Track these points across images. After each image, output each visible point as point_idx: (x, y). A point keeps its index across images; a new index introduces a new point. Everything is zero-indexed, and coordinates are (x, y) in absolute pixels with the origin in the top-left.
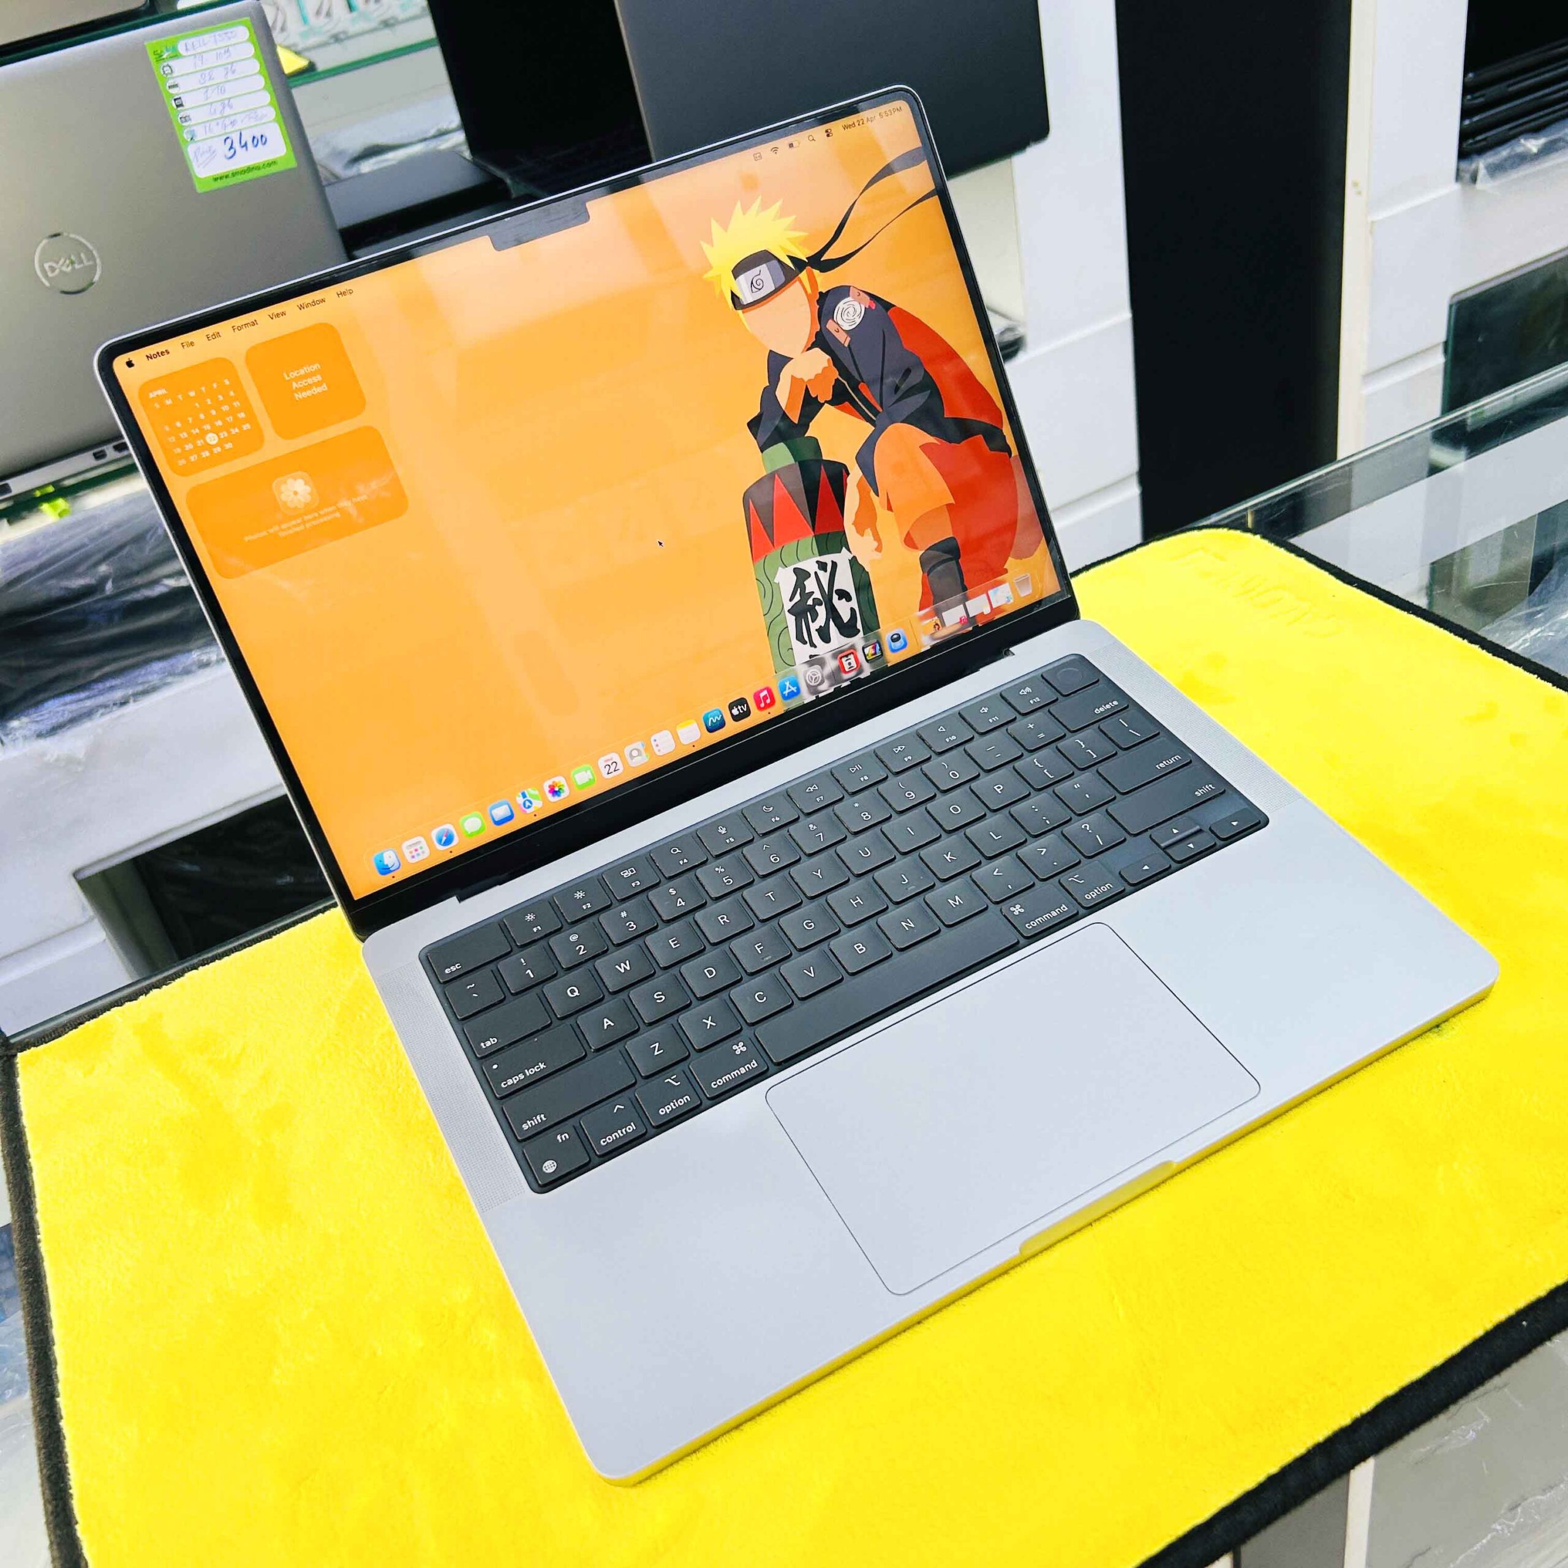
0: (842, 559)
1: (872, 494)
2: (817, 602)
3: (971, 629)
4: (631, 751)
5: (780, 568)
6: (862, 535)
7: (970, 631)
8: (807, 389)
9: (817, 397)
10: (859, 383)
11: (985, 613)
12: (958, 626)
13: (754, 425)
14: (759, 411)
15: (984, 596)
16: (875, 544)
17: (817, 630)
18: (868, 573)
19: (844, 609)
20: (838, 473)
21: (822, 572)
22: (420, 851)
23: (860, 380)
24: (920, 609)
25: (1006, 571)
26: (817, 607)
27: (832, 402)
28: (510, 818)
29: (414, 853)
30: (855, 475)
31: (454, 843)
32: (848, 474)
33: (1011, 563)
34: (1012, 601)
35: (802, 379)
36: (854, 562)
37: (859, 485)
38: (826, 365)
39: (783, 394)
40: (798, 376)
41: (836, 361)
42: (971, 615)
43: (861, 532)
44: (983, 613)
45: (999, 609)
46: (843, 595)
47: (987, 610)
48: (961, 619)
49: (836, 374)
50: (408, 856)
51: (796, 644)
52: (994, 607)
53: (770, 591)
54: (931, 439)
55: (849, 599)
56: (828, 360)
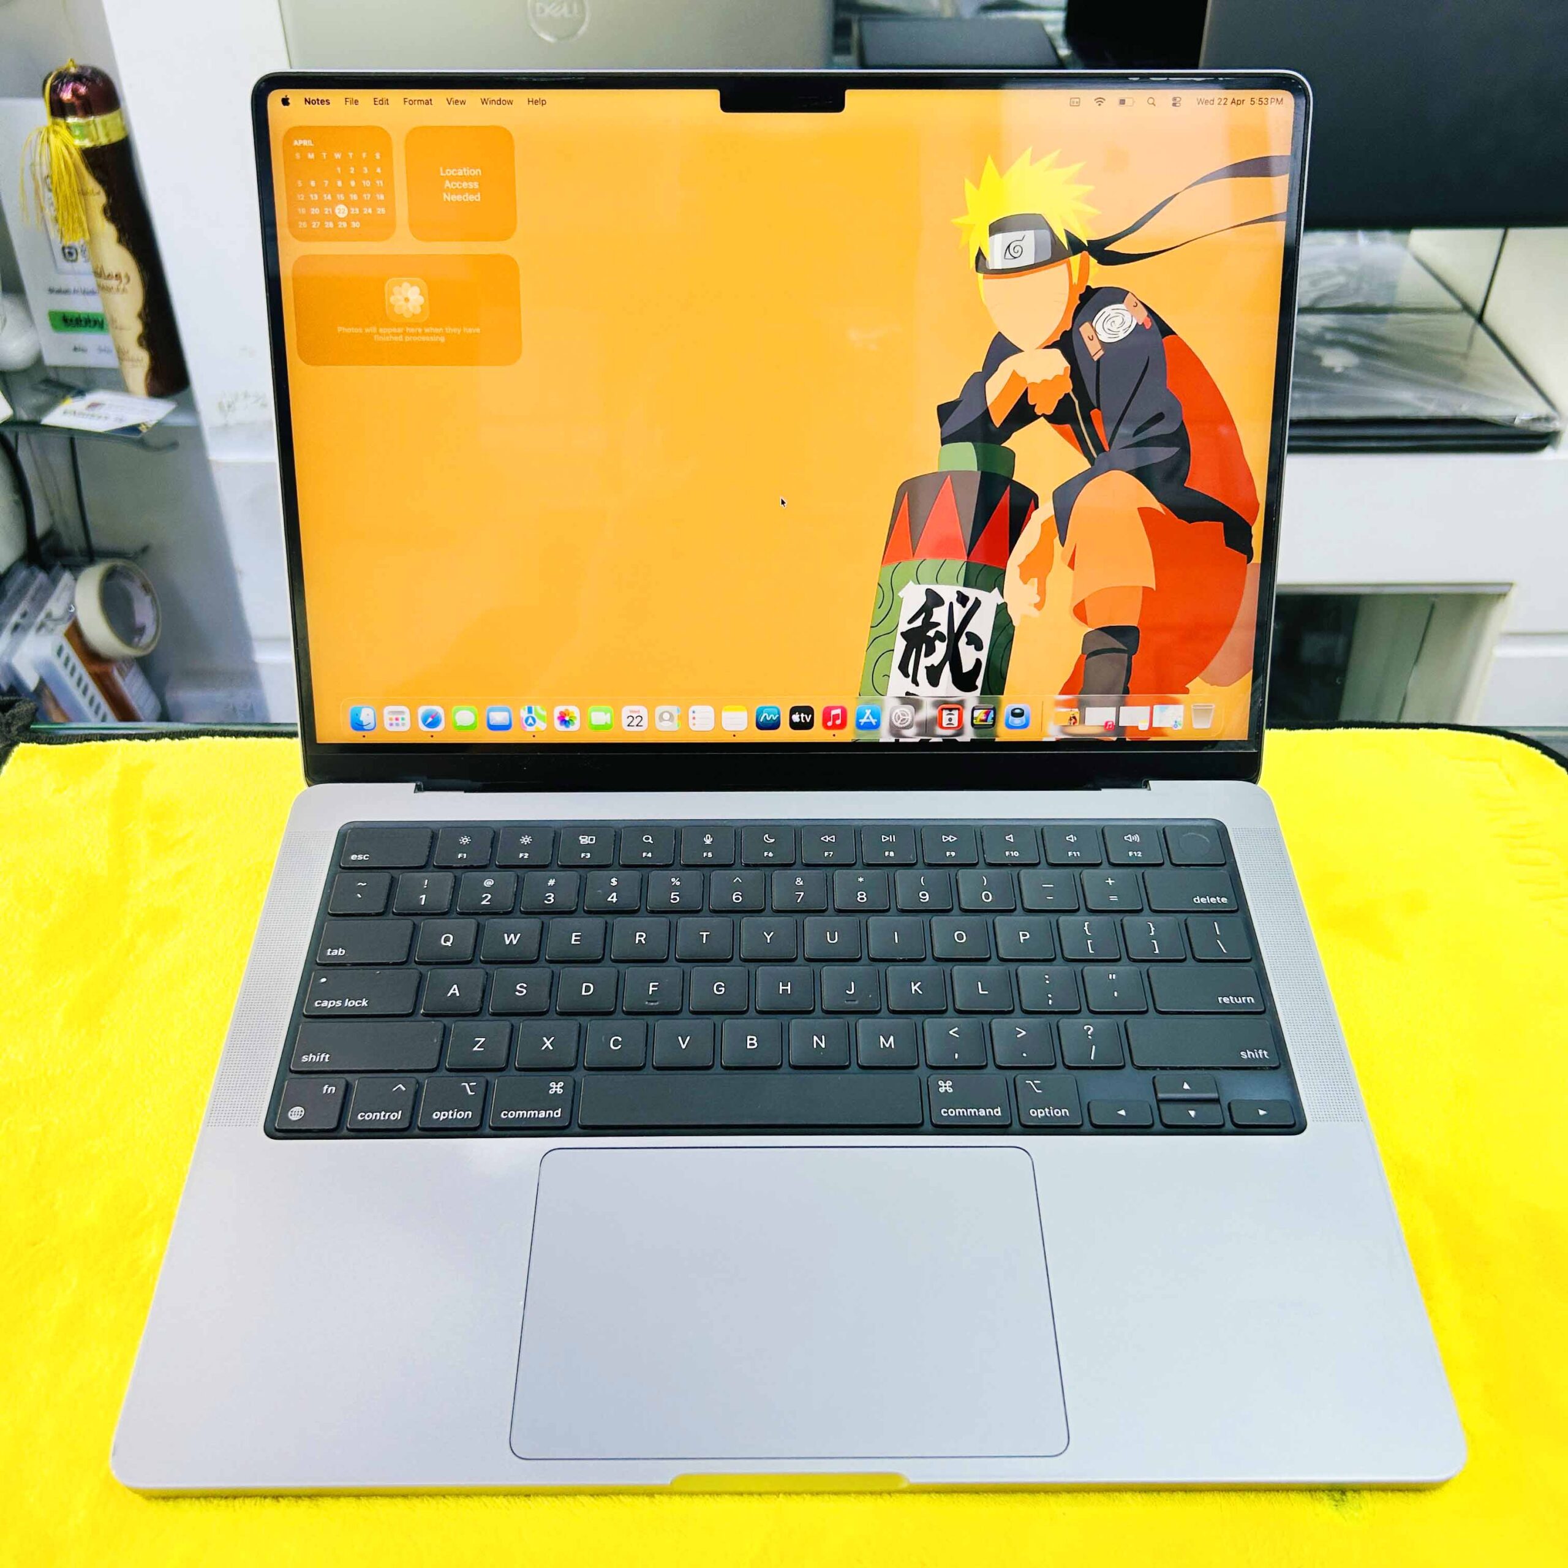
0: (990, 600)
1: (1057, 541)
2: (940, 636)
3: (1114, 739)
4: (664, 712)
5: (911, 582)
6: (1025, 583)
7: (1113, 742)
8: (1026, 392)
9: (1035, 406)
10: (1094, 408)
11: (1141, 728)
12: (1100, 730)
13: (945, 412)
14: (958, 397)
15: (1148, 708)
16: (1037, 599)
17: (926, 667)
18: (1014, 627)
19: (968, 657)
20: (1026, 502)
21: (960, 606)
22: (400, 721)
23: (1095, 405)
24: (1062, 692)
25: (1186, 691)
26: (937, 643)
27: (1052, 419)
28: (506, 728)
29: (394, 722)
30: (1044, 512)
31: (439, 728)
32: (1037, 507)
33: (1196, 685)
34: (1180, 728)
35: (1024, 378)
36: (1002, 609)
37: (1044, 525)
38: (1061, 373)
39: (994, 388)
40: (1021, 374)
41: (1075, 374)
42: (1121, 724)
43: (1025, 578)
44: (1137, 727)
45: (1159, 731)
46: (975, 641)
47: (1143, 726)
48: (1107, 723)
49: (1068, 387)
50: (387, 723)
51: (895, 673)
52: (1154, 725)
53: (888, 600)
54: (1157, 505)
55: (979, 648)
56: (1066, 368)
